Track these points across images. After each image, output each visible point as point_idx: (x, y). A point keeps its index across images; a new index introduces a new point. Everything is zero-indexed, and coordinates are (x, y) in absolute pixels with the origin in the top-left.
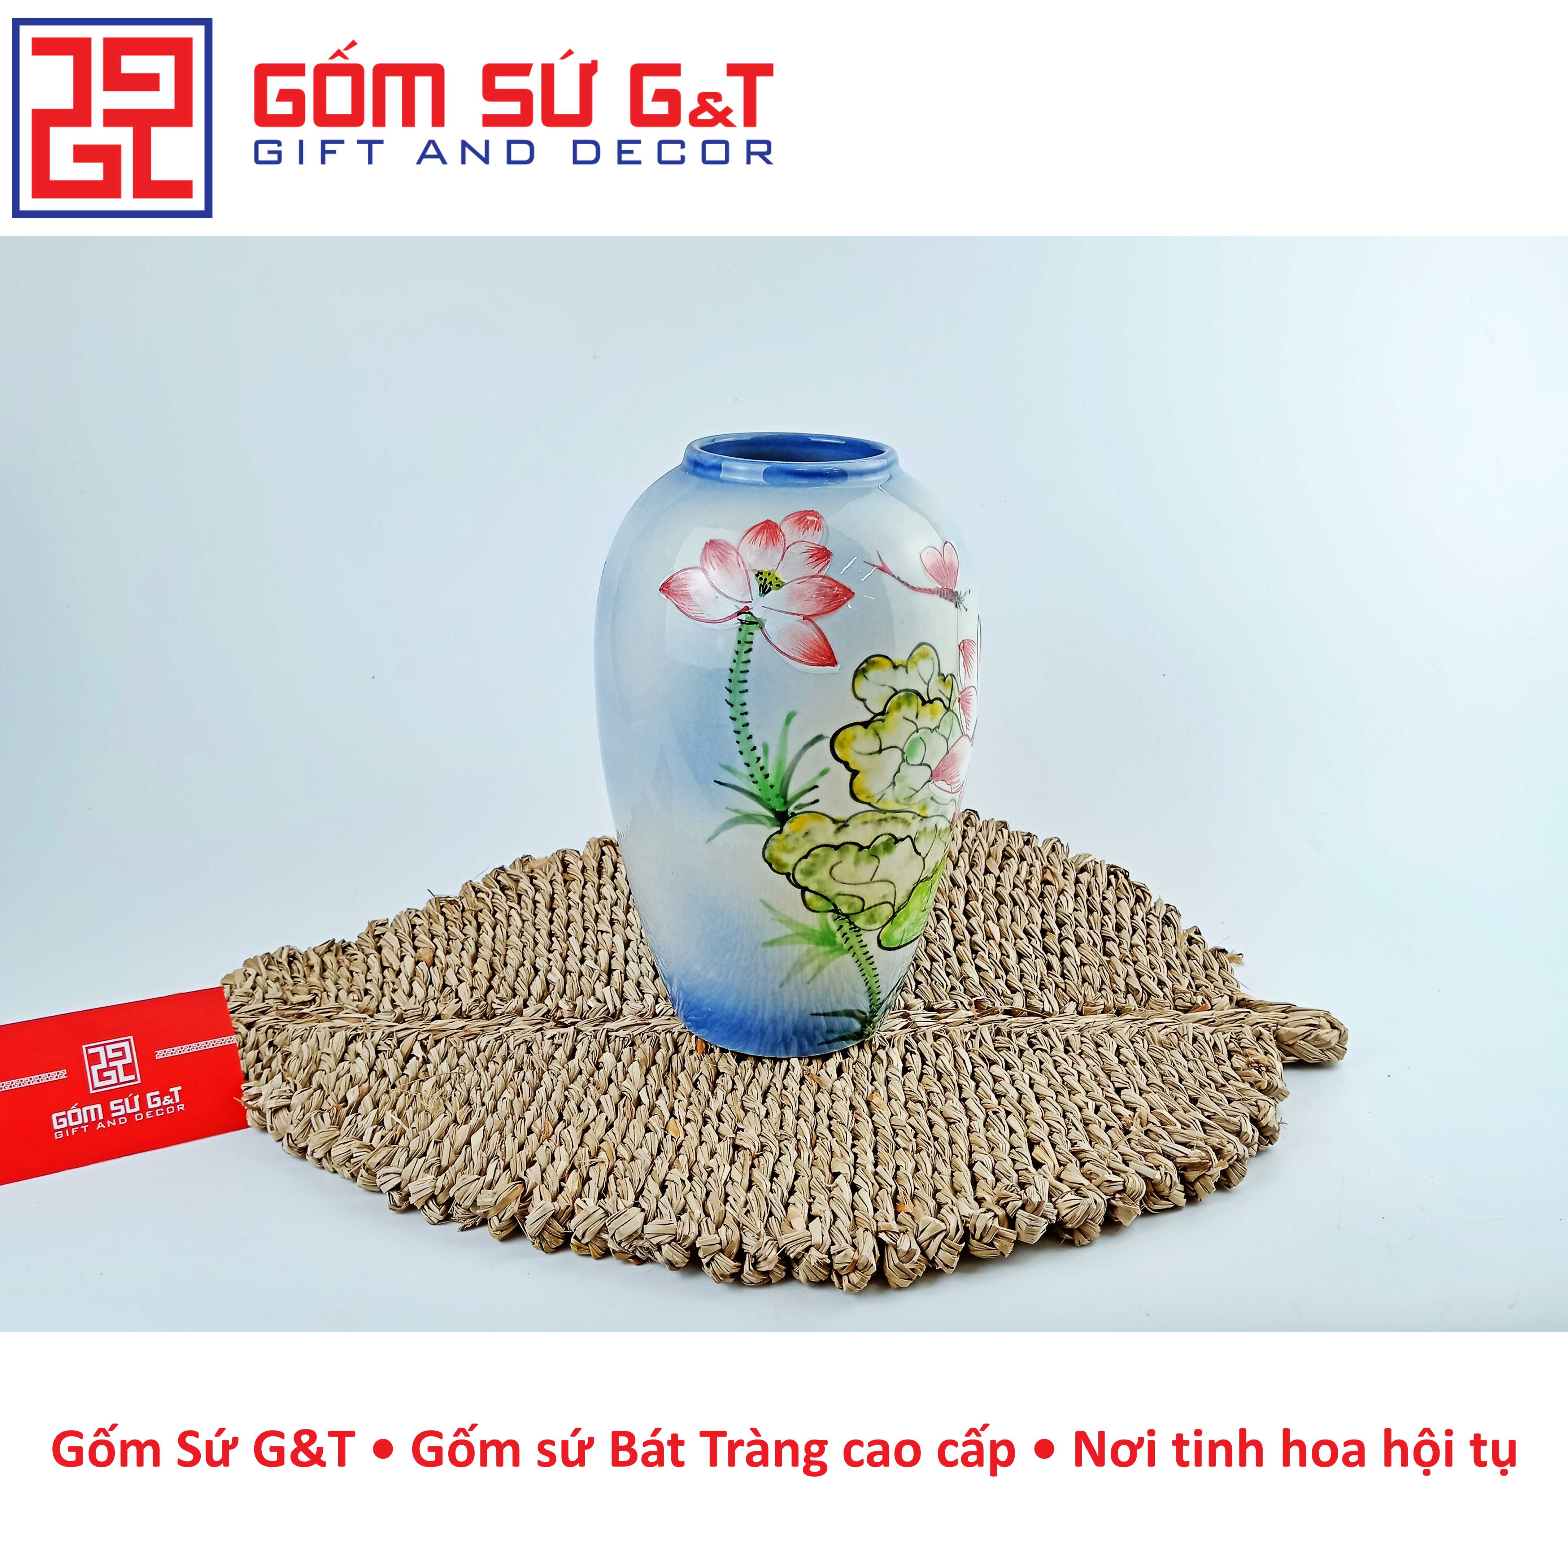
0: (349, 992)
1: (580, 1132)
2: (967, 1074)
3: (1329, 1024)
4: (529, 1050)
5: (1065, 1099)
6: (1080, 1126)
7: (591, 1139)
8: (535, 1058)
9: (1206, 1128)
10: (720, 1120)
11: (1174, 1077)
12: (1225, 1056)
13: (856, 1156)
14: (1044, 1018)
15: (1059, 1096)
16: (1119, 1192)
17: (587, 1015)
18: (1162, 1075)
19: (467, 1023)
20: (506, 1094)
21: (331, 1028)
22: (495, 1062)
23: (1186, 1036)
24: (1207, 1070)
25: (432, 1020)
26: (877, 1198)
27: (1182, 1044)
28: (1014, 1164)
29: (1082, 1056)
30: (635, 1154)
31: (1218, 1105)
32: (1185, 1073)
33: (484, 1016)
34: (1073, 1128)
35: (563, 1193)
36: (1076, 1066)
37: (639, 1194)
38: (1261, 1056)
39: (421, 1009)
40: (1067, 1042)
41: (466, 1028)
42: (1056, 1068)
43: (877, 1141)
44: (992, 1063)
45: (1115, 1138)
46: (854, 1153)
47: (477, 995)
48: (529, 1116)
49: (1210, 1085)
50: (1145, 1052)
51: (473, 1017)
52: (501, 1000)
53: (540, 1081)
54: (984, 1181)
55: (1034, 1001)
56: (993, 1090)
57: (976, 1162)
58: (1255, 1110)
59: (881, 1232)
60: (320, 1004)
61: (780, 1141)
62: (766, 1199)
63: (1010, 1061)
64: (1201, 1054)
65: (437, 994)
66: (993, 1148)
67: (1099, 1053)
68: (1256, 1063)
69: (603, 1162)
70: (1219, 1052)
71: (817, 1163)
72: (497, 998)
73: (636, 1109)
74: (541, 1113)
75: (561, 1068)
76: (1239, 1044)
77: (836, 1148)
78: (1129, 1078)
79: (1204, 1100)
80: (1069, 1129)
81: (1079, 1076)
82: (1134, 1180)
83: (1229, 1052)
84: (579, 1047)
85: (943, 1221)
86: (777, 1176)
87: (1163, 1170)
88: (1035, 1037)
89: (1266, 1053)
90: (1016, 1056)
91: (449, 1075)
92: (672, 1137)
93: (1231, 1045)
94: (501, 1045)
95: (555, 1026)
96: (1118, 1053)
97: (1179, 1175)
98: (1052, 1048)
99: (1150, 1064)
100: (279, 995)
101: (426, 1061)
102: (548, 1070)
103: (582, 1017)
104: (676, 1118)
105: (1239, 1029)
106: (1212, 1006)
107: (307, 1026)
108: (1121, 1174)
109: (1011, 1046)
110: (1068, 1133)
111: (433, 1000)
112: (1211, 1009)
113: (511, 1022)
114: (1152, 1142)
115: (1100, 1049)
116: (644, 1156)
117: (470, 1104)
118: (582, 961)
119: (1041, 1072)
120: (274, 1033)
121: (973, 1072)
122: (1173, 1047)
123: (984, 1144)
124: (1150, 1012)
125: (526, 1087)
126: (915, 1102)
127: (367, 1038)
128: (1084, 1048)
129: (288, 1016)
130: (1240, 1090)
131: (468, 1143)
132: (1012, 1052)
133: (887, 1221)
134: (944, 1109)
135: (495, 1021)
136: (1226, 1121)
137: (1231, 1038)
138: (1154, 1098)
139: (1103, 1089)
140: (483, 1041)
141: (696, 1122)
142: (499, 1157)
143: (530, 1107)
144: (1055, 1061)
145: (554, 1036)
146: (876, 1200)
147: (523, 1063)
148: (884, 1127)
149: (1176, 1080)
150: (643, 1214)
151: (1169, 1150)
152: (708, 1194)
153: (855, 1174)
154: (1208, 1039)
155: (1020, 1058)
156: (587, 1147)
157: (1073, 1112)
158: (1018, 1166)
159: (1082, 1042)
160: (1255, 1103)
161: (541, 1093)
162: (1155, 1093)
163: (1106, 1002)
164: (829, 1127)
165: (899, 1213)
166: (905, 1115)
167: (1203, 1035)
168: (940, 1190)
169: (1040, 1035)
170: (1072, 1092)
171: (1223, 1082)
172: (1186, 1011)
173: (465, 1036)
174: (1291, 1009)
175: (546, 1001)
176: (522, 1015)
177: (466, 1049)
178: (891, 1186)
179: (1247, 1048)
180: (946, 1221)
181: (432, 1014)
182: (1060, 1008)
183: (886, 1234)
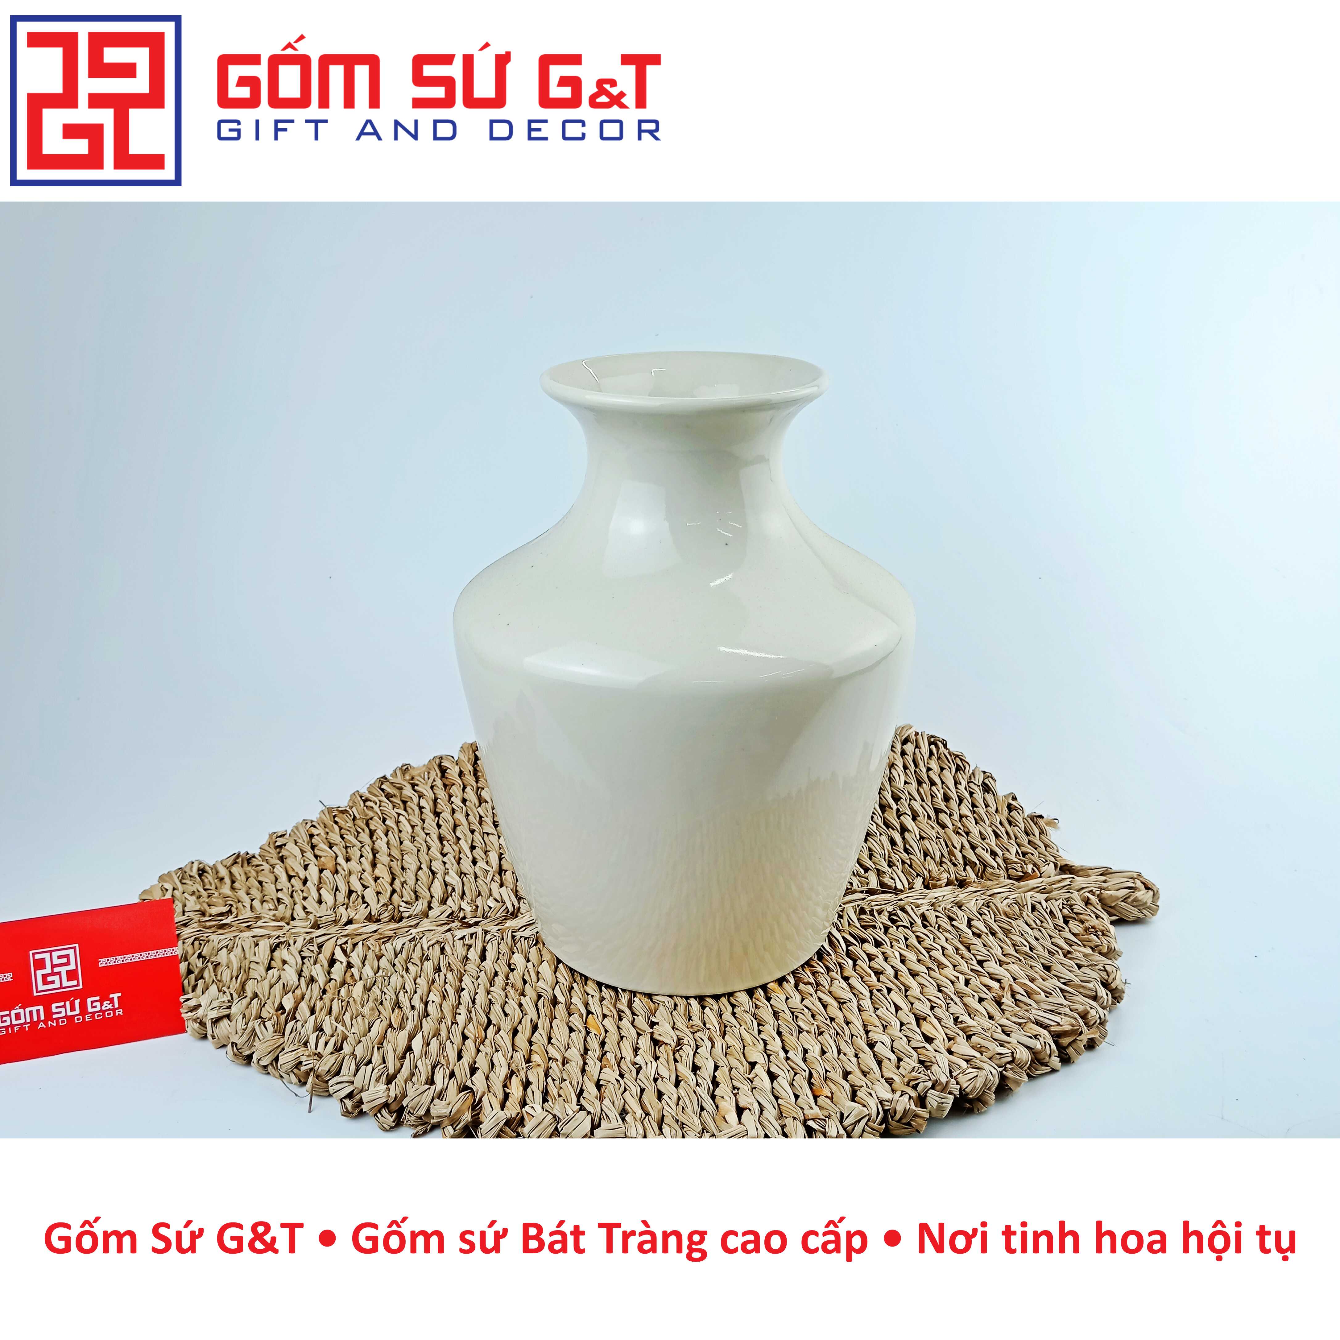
0: (262, 902)
1: (511, 1033)
2: (843, 953)
3: (1142, 887)
4: (443, 950)
5: (936, 975)
6: (957, 1000)
7: (521, 1040)
8: (452, 960)
9: (1065, 994)
10: (633, 1014)
11: (1026, 946)
12: (1061, 922)
13: (765, 1044)
14: (896, 894)
15: (932, 972)
16: (1009, 1063)
17: (489, 915)
18: (1014, 945)
19: (379, 927)
20: (432, 997)
21: (253, 937)
22: (413, 963)
23: (1026, 906)
24: (1051, 937)
25: (346, 925)
26: (794, 1083)
27: (1024, 914)
28: (909, 1041)
29: (940, 930)
30: (566, 1055)
31: (1070, 971)
32: (1034, 942)
33: (392, 919)
34: (951, 1001)
35: (510, 1099)
36: (937, 940)
37: (580, 1094)
38: (1095, 922)
39: (334, 915)
40: (924, 917)
41: (380, 931)
42: (919, 942)
43: (779, 1024)
44: (863, 941)
45: (991, 1010)
46: (763, 1040)
47: (384, 899)
48: (461, 1019)
49: (1057, 952)
50: (992, 921)
51: (383, 921)
52: (406, 903)
53: (461, 983)
54: (888, 1062)
55: (887, 880)
56: (870, 967)
57: (877, 1042)
58: (1104, 974)
59: (809, 1120)
60: (237, 914)
61: (693, 1033)
62: (695, 1092)
63: (880, 939)
64: (1042, 922)
65: (346, 900)
66: (886, 1026)
67: (953, 926)
68: (1092, 928)
69: (539, 1065)
70: (1056, 918)
71: (732, 1052)
72: (403, 901)
73: (554, 1007)
74: (471, 1017)
75: (477, 969)
76: (1072, 910)
77: (746, 1036)
78: (988, 951)
79: (1057, 968)
80: (948, 1004)
81: (943, 951)
82: (1021, 1051)
83: (1064, 917)
84: (489, 947)
85: (864, 1106)
86: (699, 1068)
87: (1042, 1040)
88: (894, 914)
89: (1097, 917)
90: (882, 933)
91: (374, 979)
92: (595, 1034)
93: (1065, 911)
94: (416, 946)
95: (461, 926)
96: (969, 925)
97: (1055, 1042)
98: (912, 924)
99: (1001, 935)
100: (198, 907)
101: (350, 966)
102: (465, 971)
103: (484, 917)
104: (593, 1013)
105: (1069, 895)
106: (1041, 874)
107: (230, 936)
108: (1006, 1044)
109: (876, 924)
110: (948, 1008)
111: (342, 905)
112: (1041, 877)
113: (418, 923)
114: (1026, 1013)
115: (954, 923)
116: (574, 1054)
117: (399, 1007)
118: (474, 862)
119: (907, 948)
120: (200, 944)
121: (848, 950)
122: (1017, 917)
123: (878, 1024)
124: (988, 883)
125: (451, 991)
126: (806, 984)
127: (289, 945)
128: (940, 923)
129: (210, 927)
130: (1085, 955)
131: (409, 1049)
132: (879, 931)
133: (811, 1108)
134: (832, 989)
135: (404, 923)
136: (1083, 987)
137: (1063, 904)
138: (1014, 968)
139: (966, 962)
140: (398, 943)
141: (613, 1017)
142: (443, 1065)
143: (458, 1011)
144: (917, 937)
145: (464, 937)
146: (793, 1085)
147: (439, 964)
148: (783, 1011)
149: (1027, 949)
150: (589, 1117)
151: (1041, 1019)
152: (642, 1091)
153: (769, 1061)
154: (1045, 907)
155: (885, 934)
156: (520, 1051)
157: (948, 986)
158: (914, 1044)
159: (937, 917)
160: (1103, 969)
161: (465, 995)
162: (1013, 963)
163: (949, 876)
164: (734, 1014)
165: (819, 1097)
166: (799, 997)
167: (1040, 903)
168: (850, 1073)
169: (899, 912)
170: (940, 966)
171: (1067, 947)
172: (1019, 879)
173: (379, 939)
174: (1107, 872)
175: (448, 902)
176: (427, 917)
177: (384, 951)
178: (805, 1071)
179: (1081, 914)
180: (866, 1104)
181: (344, 919)
182: (909, 884)
183: (814, 1121)
